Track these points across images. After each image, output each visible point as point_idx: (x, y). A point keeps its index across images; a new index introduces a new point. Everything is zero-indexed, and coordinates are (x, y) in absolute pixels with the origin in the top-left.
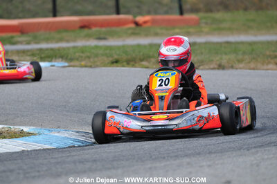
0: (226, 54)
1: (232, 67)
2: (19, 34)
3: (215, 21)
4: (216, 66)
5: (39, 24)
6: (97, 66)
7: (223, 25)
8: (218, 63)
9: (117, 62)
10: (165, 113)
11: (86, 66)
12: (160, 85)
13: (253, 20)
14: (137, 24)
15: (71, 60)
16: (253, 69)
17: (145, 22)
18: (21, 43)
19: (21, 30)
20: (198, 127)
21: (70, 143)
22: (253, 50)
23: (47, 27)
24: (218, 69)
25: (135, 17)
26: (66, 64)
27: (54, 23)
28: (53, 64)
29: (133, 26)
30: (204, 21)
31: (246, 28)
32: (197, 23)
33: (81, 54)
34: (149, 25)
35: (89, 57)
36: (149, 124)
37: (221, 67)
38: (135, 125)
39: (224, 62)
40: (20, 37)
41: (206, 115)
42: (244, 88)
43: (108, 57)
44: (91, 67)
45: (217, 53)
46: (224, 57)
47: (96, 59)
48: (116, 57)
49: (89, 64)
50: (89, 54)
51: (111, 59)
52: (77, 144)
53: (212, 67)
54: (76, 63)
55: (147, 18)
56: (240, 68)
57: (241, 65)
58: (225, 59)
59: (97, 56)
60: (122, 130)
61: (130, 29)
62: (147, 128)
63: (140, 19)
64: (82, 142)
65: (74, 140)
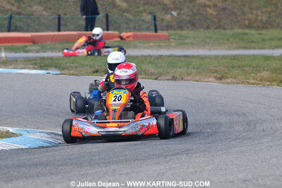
0: (180, 67)
1: (182, 79)
2: (31, 44)
3: (181, 37)
4: (171, 78)
5: (47, 36)
6: (82, 75)
7: (187, 41)
8: (173, 75)
9: (97, 72)
10: (117, 122)
11: (73, 75)
12: (115, 100)
13: (211, 38)
14: (121, 38)
15: (63, 69)
16: (198, 81)
17: (128, 37)
18: (32, 51)
19: (33, 41)
20: (140, 133)
21: (40, 144)
22: (201, 64)
23: (53, 39)
24: (172, 80)
25: (120, 33)
26: (59, 72)
27: (58, 36)
28: (49, 72)
29: (119, 39)
30: (173, 37)
31: (204, 43)
32: (167, 38)
33: (71, 65)
34: (131, 39)
35: (76, 67)
36: (104, 130)
37: (174, 79)
38: (94, 130)
39: (177, 75)
40: (31, 46)
41: (147, 124)
42: (186, 98)
43: (91, 67)
44: (77, 75)
45: (173, 67)
46: (178, 70)
47: (82, 69)
48: (97, 68)
49: (76, 73)
50: (77, 65)
51: (93, 69)
52: (45, 145)
53: (167, 78)
54: (67, 72)
55: (129, 34)
56: (188, 80)
57: (189, 78)
58: (178, 72)
59: (83, 66)
60: (83, 134)
61: (116, 41)
62: (102, 133)
63: (124, 34)
64: (50, 143)
65: (44, 141)
